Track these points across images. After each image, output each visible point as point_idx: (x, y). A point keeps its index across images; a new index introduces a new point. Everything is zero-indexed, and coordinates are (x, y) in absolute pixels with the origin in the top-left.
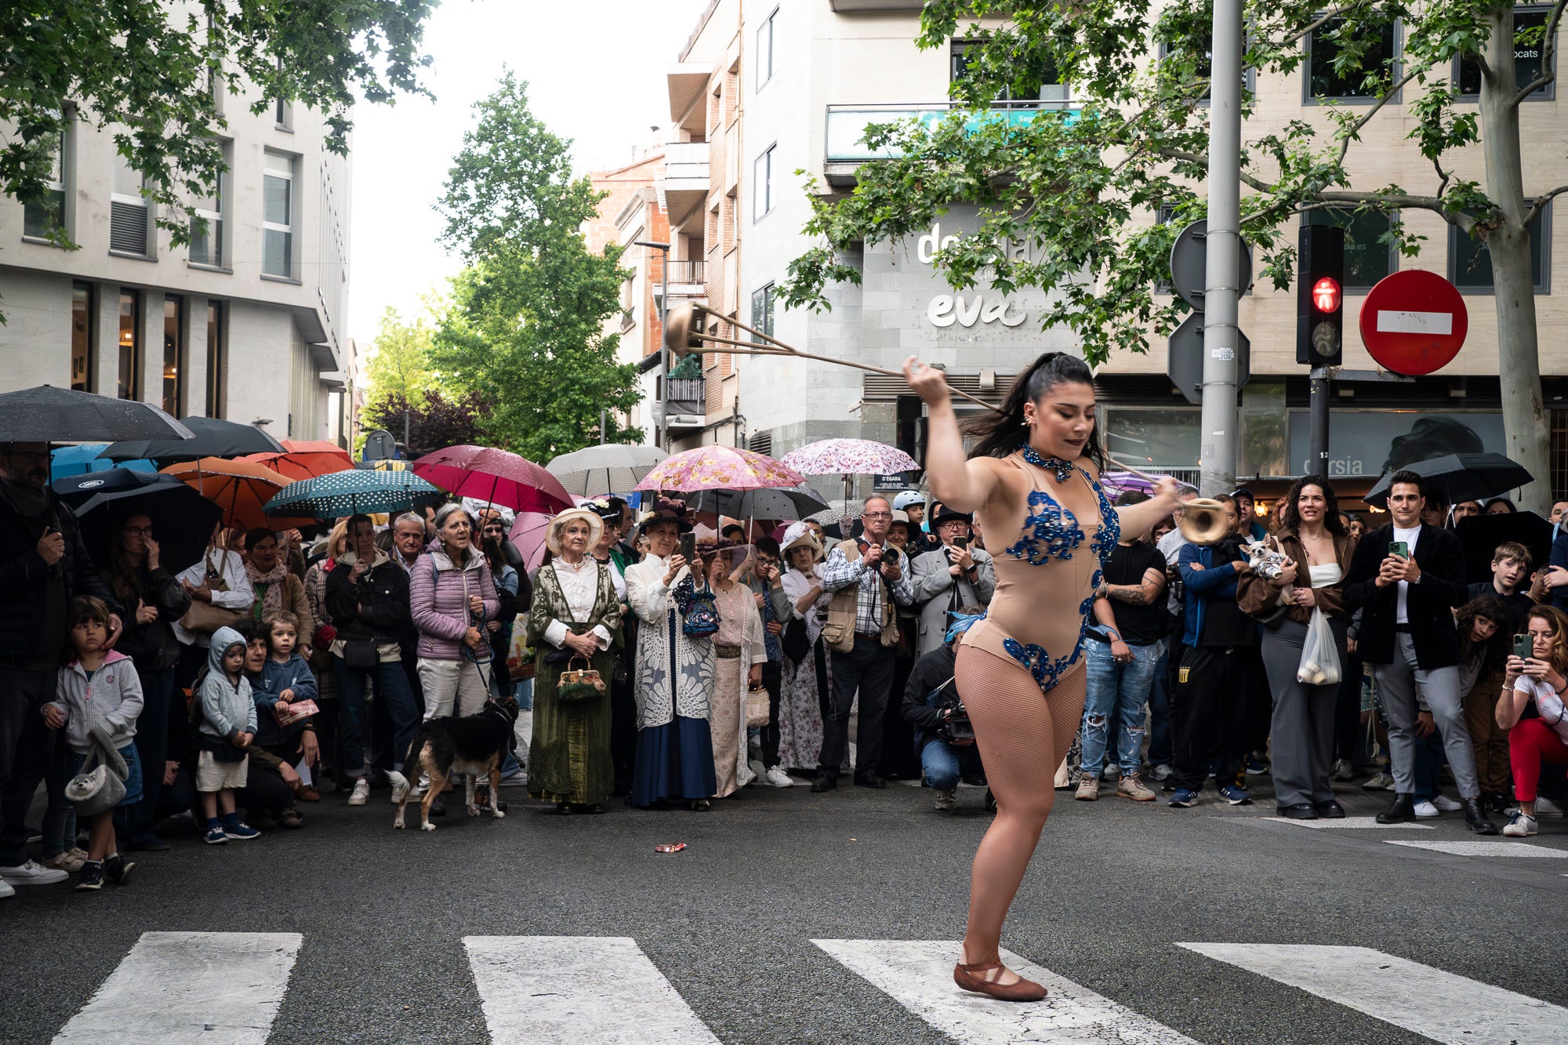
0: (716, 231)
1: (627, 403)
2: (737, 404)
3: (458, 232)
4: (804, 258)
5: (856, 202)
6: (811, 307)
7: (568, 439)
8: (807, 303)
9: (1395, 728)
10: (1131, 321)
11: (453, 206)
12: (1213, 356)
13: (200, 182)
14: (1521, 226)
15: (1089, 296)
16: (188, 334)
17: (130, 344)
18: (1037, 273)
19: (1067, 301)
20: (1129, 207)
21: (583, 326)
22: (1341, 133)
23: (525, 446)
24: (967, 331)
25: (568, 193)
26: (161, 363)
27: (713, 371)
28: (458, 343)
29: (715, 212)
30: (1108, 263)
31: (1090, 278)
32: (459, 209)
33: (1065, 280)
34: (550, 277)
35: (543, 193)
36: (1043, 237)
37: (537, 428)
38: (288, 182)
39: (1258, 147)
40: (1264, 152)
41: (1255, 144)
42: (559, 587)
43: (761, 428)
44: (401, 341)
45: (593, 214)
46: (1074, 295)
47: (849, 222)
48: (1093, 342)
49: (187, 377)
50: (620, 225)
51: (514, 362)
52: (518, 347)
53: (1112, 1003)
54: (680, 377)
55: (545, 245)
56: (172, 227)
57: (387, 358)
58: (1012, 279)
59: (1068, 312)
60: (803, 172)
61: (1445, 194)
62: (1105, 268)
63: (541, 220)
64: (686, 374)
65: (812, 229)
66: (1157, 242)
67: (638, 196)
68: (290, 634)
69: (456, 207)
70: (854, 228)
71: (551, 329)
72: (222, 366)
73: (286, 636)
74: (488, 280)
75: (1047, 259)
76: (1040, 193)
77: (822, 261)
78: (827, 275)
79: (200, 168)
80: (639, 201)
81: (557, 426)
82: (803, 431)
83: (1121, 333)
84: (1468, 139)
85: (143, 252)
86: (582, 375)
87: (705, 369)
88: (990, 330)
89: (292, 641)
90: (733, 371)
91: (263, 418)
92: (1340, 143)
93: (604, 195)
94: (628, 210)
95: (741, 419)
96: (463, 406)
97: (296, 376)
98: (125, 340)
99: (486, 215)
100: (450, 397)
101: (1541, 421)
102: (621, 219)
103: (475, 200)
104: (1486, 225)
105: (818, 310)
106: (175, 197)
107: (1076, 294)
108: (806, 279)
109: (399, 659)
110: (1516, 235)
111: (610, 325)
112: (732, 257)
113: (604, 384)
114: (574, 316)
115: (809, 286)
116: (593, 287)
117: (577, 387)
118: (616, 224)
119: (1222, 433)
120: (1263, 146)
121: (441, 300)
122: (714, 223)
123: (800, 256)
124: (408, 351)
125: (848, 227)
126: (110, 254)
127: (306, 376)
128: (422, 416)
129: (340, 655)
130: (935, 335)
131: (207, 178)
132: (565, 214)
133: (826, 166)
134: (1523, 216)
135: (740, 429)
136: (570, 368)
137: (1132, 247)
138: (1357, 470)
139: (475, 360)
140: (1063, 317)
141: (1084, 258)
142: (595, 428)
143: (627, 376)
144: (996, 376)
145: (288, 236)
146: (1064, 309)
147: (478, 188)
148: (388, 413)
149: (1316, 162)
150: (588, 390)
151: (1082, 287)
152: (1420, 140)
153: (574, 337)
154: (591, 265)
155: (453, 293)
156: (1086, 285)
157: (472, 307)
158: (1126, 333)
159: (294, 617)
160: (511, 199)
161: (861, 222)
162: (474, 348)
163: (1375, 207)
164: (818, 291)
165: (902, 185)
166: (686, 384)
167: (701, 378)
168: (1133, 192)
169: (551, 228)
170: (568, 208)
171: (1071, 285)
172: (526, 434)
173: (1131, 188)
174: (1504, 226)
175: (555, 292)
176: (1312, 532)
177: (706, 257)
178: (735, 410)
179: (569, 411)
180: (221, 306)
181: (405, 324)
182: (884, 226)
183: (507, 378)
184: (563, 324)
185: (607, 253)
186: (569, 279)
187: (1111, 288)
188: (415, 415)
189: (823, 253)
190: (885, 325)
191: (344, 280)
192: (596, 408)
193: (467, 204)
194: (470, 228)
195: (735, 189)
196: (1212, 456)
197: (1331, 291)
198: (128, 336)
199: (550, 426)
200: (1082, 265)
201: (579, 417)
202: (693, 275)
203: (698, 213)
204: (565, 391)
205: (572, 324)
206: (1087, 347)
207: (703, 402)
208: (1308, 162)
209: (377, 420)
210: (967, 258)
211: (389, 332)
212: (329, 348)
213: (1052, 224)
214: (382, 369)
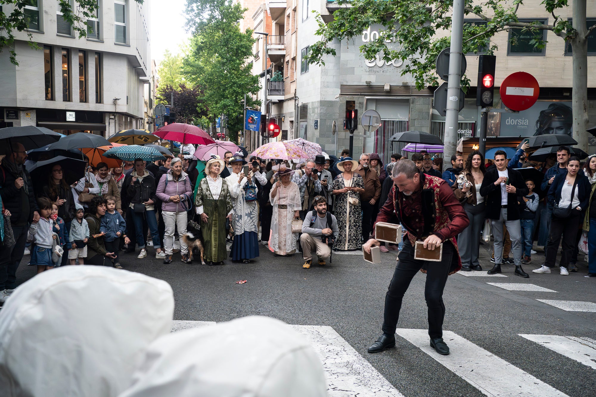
0: (289, 24)
1: (255, 90)
2: (295, 92)
3: (190, 24)
4: (315, 45)
5: (335, 23)
6: (317, 64)
7: (232, 105)
8: (316, 63)
9: (496, 241)
10: (433, 74)
11: (188, 14)
12: (450, 99)
13: (88, 12)
14: (584, 38)
15: (419, 63)
16: (88, 65)
17: (66, 69)
18: (399, 54)
19: (411, 64)
20: (435, 28)
21: (238, 61)
22: (516, 2)
23: (216, 108)
24: (380, 69)
25: (232, 9)
26: (78, 77)
27: (287, 79)
28: (191, 66)
29: (289, 16)
30: (426, 51)
31: (420, 56)
32: (190, 15)
33: (410, 57)
34: (225, 42)
35: (222, 9)
36: (402, 40)
37: (221, 100)
38: (124, 6)
39: (486, 5)
40: (488, 7)
41: (484, 4)
42: (208, 187)
43: (304, 102)
44: (171, 63)
45: (242, 17)
46: (414, 62)
47: (332, 31)
48: (419, 81)
49: (88, 83)
50: (254, 18)
51: (212, 75)
52: (213, 69)
53: (357, 353)
54: (275, 81)
55: (223, 30)
56: (79, 30)
57: (166, 70)
58: (390, 57)
59: (411, 69)
60: (315, 11)
61: (556, 25)
62: (425, 53)
63: (222, 19)
64: (277, 80)
65: (318, 33)
66: (443, 45)
67: (260, 8)
68: (113, 204)
69: (189, 14)
70: (334, 34)
71: (226, 62)
72: (101, 78)
73: (112, 205)
74: (202, 43)
75: (403, 49)
76: (402, 23)
77: (322, 46)
78: (323, 52)
79: (88, 6)
80: (261, 10)
81: (228, 100)
82: (319, 105)
83: (429, 79)
84: (564, 5)
85: (70, 34)
86: (237, 81)
87: (284, 77)
88: (389, 68)
89: (114, 206)
90: (295, 79)
91: (117, 98)
92: (516, 6)
93: (246, 10)
94: (257, 12)
95: (297, 98)
96: (194, 90)
97: (129, 81)
98: (65, 68)
99: (201, 17)
100: (190, 86)
101: (586, 113)
102: (254, 16)
103: (196, 12)
104: (571, 37)
105: (320, 65)
106: (79, 18)
107: (415, 62)
108: (315, 53)
109: (153, 209)
110: (582, 41)
111: (247, 61)
112: (294, 35)
113: (246, 84)
114: (234, 58)
115: (317, 55)
116: (241, 46)
117: (236, 85)
118: (253, 18)
119: (452, 128)
120: (488, 5)
121: (187, 47)
122: (288, 20)
123: (313, 44)
124: (175, 67)
125: (331, 33)
126: (57, 35)
127: (134, 78)
128: (178, 94)
129: (132, 208)
130: (368, 69)
131: (91, 10)
132: (231, 17)
133: (327, 4)
134: (585, 35)
135: (297, 101)
136: (233, 78)
137: (434, 45)
138: (526, 123)
139: (198, 73)
140: (410, 71)
141: (417, 49)
142: (243, 100)
143: (255, 80)
144: (390, 86)
145: (125, 27)
146: (409, 68)
147: (197, 7)
148: (166, 92)
149: (506, 13)
150: (240, 86)
151: (417, 60)
152: (545, 5)
153: (234, 66)
154: (241, 37)
155: (191, 44)
156: (418, 59)
157: (196, 53)
158: (431, 78)
159: (114, 198)
160: (211, 11)
161: (336, 31)
162: (197, 68)
163: (529, 29)
164: (320, 58)
165: (350, 19)
166: (277, 83)
167: (283, 81)
168: (437, 23)
169: (225, 23)
170: (231, 15)
171: (412, 59)
172: (216, 103)
173: (436, 22)
174: (578, 37)
175: (228, 48)
176: (476, 171)
177: (285, 34)
178: (295, 94)
179: (233, 95)
180: (100, 55)
181: (173, 56)
182: (345, 33)
183: (210, 81)
184: (230, 60)
185: (247, 33)
186: (232, 43)
187: (427, 60)
188: (175, 93)
189: (322, 43)
190: (349, 66)
191: (148, 40)
192: (243, 93)
193: (193, 13)
194: (195, 22)
195: (295, 8)
196: (448, 136)
197: (490, 79)
198: (66, 66)
199: (225, 100)
200: (416, 51)
201: (236, 96)
202: (280, 41)
203: (282, 16)
204: (231, 87)
205: (234, 61)
206: (417, 83)
207: (284, 90)
208: (503, 13)
209: (162, 95)
210: (373, 49)
211: (166, 59)
212: (142, 69)
213: (406, 35)
214: (164, 74)
